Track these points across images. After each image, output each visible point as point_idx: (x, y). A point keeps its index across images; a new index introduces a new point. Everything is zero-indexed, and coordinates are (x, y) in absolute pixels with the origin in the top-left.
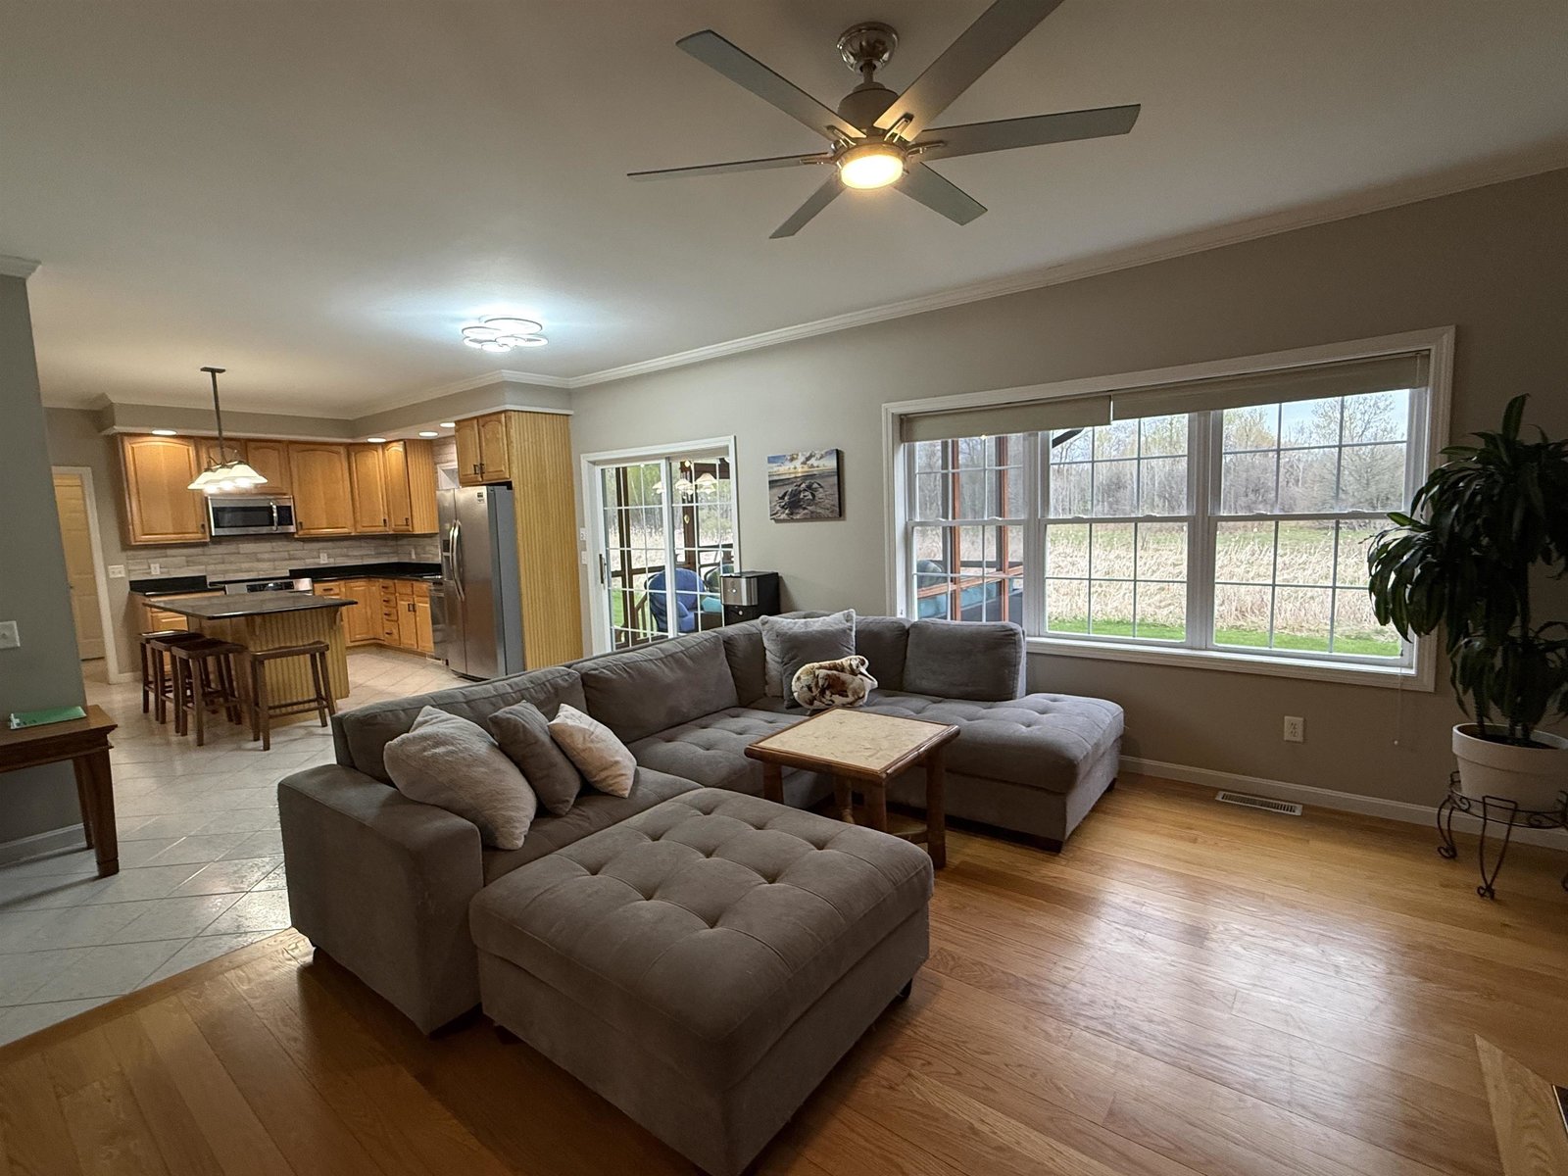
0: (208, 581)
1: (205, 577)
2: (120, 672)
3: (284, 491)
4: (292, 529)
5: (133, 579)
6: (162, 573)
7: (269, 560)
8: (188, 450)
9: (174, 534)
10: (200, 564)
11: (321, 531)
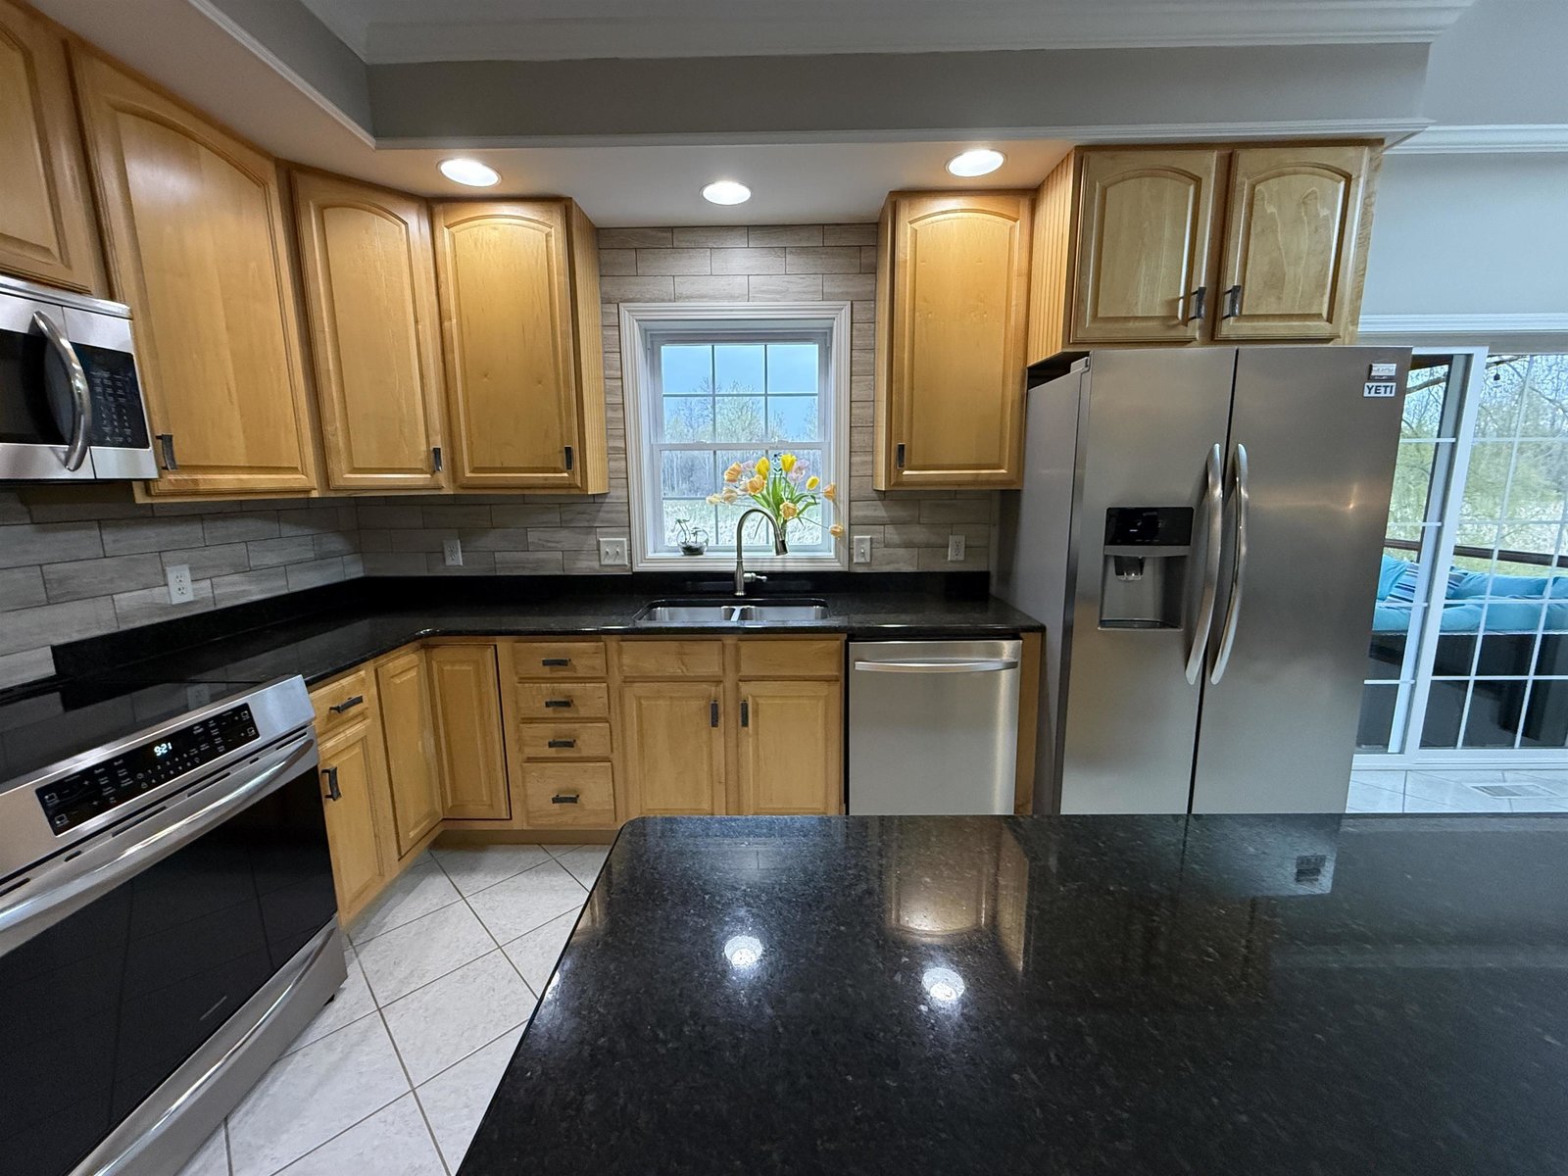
11: (227, 481)
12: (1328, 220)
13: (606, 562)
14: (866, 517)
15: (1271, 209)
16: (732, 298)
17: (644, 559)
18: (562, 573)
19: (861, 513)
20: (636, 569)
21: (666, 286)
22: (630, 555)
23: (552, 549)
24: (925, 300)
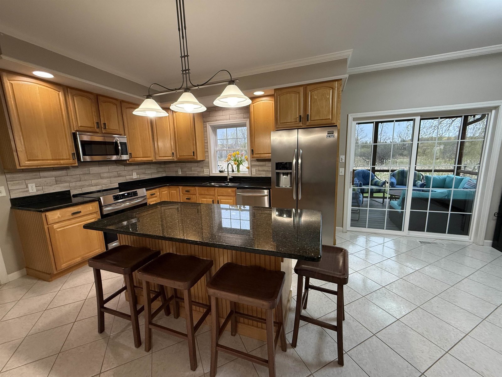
0: (72, 194)
1: (69, 191)
2: (8, 273)
3: (121, 133)
4: (125, 157)
5: (14, 196)
6: (37, 190)
7: (108, 178)
8: (59, 94)
9: (53, 160)
10: (66, 182)
11: (139, 159)
12: (329, 99)
13: (205, 174)
14: (254, 165)
15: (315, 97)
16: (227, 120)
17: (212, 173)
18: (197, 176)
19: (254, 164)
20: (210, 175)
21: (215, 118)
22: (209, 172)
23: (196, 171)
24: (256, 119)
